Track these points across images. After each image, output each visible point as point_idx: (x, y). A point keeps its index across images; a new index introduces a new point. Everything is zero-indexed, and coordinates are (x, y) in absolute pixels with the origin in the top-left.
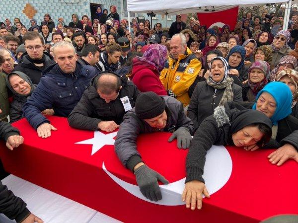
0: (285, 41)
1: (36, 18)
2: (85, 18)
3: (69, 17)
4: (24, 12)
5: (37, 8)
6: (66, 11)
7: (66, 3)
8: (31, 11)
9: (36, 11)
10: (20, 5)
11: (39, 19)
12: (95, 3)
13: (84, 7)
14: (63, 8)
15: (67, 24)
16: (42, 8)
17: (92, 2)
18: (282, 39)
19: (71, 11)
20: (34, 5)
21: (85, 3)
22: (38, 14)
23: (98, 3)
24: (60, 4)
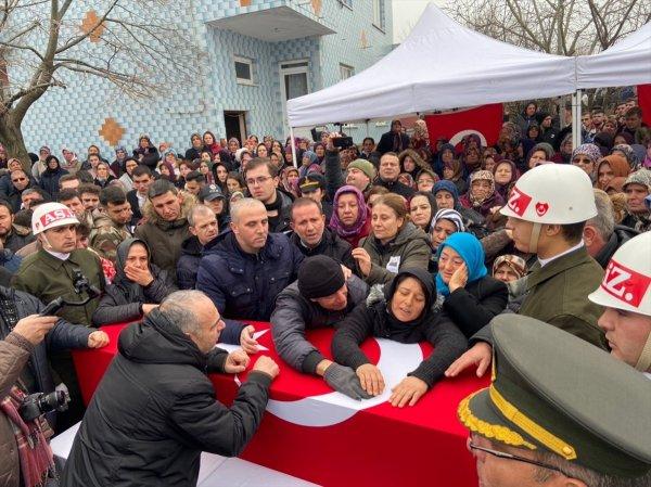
0: (591, 163)
1: (123, 143)
2: (208, 135)
3: (185, 137)
4: (101, 133)
5: (125, 126)
6: (179, 127)
7: (180, 114)
8: (114, 132)
9: (124, 131)
10: (94, 122)
11: (130, 144)
12: (233, 109)
13: (213, 119)
14: (173, 122)
15: (183, 153)
16: (135, 125)
17: (227, 109)
18: (586, 161)
19: (189, 127)
20: (120, 120)
21: (215, 113)
22: (127, 136)
23: (238, 109)
24: (168, 117)
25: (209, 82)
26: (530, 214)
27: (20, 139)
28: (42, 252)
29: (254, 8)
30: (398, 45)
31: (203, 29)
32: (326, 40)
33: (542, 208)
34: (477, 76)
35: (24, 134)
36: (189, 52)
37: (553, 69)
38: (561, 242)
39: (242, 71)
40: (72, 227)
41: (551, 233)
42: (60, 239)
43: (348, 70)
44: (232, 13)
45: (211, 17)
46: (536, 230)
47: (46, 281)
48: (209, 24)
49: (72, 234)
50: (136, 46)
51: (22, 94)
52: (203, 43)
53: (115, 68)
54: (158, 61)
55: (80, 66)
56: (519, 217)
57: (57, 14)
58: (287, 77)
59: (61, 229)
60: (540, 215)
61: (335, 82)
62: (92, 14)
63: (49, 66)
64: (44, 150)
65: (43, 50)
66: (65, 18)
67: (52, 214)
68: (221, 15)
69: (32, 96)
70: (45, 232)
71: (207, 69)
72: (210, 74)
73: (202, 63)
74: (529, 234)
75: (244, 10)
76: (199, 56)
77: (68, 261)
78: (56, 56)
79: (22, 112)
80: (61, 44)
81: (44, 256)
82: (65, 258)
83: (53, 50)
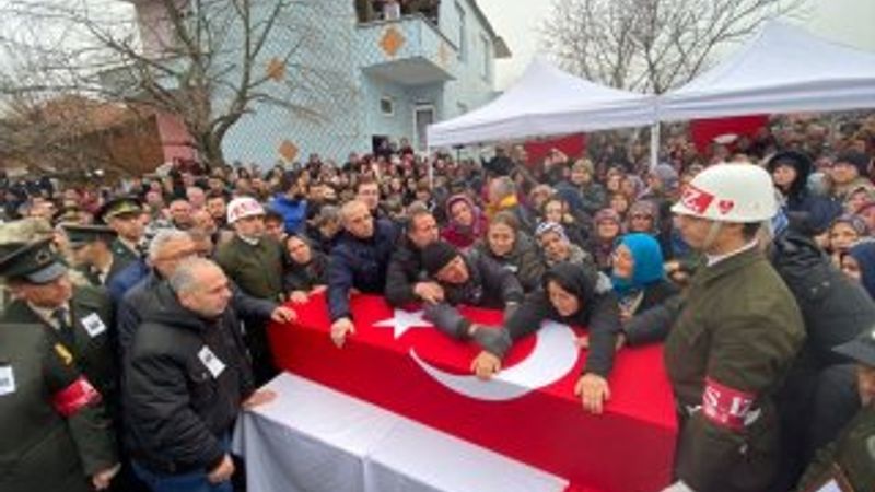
1: (297, 159)
4: (280, 151)
5: (298, 146)
8: (289, 150)
9: (297, 150)
12: (379, 134)
13: (364, 142)
16: (305, 145)
17: (375, 135)
20: (294, 142)
22: (300, 154)
23: (383, 134)
25: (362, 114)
26: (713, 212)
27: (220, 153)
28: (236, 237)
29: (398, 57)
30: (502, 93)
31: (358, 73)
32: (449, 85)
33: (726, 206)
34: (575, 109)
35: (223, 150)
36: (347, 90)
37: (636, 104)
38: (738, 239)
39: (386, 106)
40: (259, 216)
41: (731, 230)
42: (250, 226)
43: (463, 109)
44: (381, 60)
45: (365, 64)
46: (715, 228)
47: (239, 262)
48: (364, 70)
49: (260, 223)
50: (307, 85)
51: (221, 119)
52: (358, 84)
53: (292, 101)
54: (324, 96)
55: (265, 98)
56: (699, 215)
57: (249, 58)
58: (418, 113)
59: (251, 218)
60: (724, 213)
61: (454, 116)
62: (274, 61)
63: (242, 97)
64: (237, 163)
65: (238, 85)
66: (257, 58)
67: (243, 205)
68: (373, 61)
69: (230, 120)
70: (237, 221)
71: (361, 104)
72: (362, 109)
73: (357, 99)
74: (706, 232)
75: (390, 58)
76: (355, 93)
77: (258, 246)
78: (249, 90)
79: (221, 132)
80: (251, 82)
81: (237, 241)
82: (254, 242)
83: (246, 86)
